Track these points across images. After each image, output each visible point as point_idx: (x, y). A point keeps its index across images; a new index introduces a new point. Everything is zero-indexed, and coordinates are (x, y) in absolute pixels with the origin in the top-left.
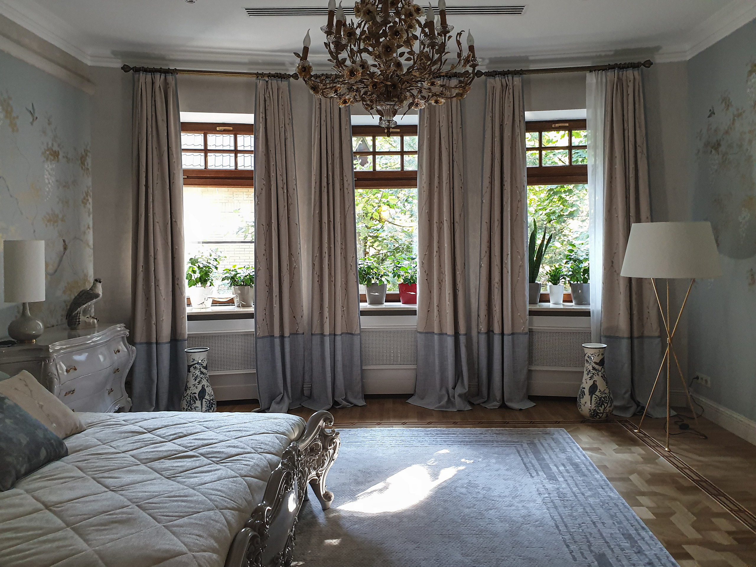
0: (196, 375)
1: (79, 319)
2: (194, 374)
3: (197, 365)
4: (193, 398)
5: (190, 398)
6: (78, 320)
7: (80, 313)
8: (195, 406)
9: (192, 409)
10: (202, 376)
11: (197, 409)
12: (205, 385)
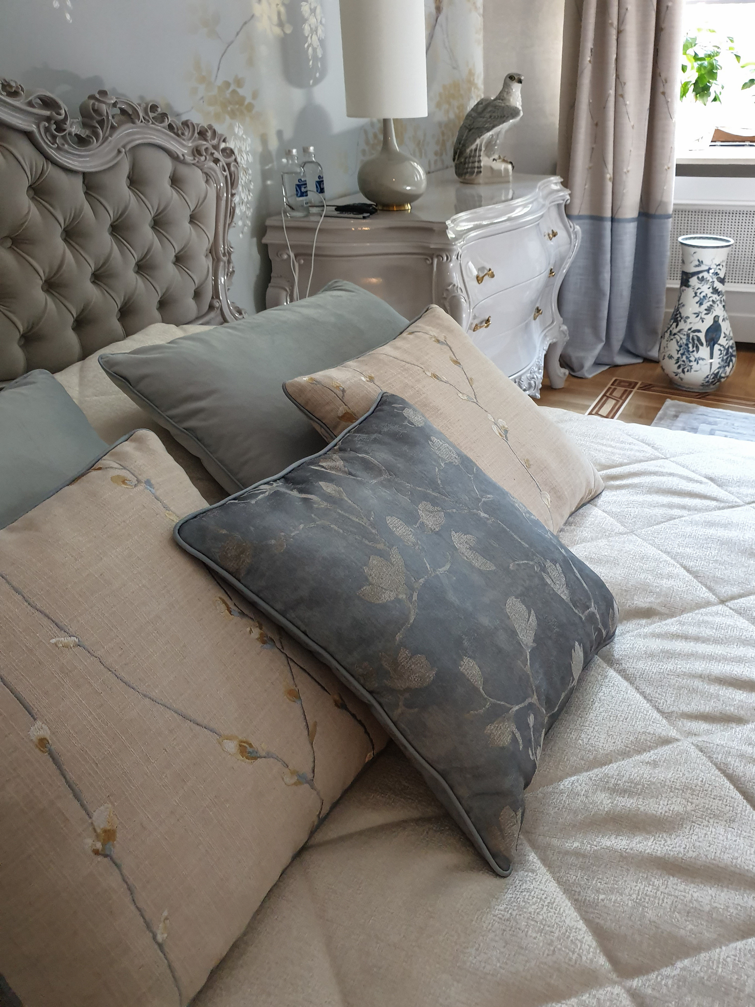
0: (703, 294)
1: (479, 161)
2: (699, 291)
3: (705, 274)
4: (693, 339)
5: (688, 339)
6: (476, 164)
7: (480, 150)
8: (697, 355)
9: (690, 361)
10: (715, 297)
11: (700, 362)
12: (719, 317)
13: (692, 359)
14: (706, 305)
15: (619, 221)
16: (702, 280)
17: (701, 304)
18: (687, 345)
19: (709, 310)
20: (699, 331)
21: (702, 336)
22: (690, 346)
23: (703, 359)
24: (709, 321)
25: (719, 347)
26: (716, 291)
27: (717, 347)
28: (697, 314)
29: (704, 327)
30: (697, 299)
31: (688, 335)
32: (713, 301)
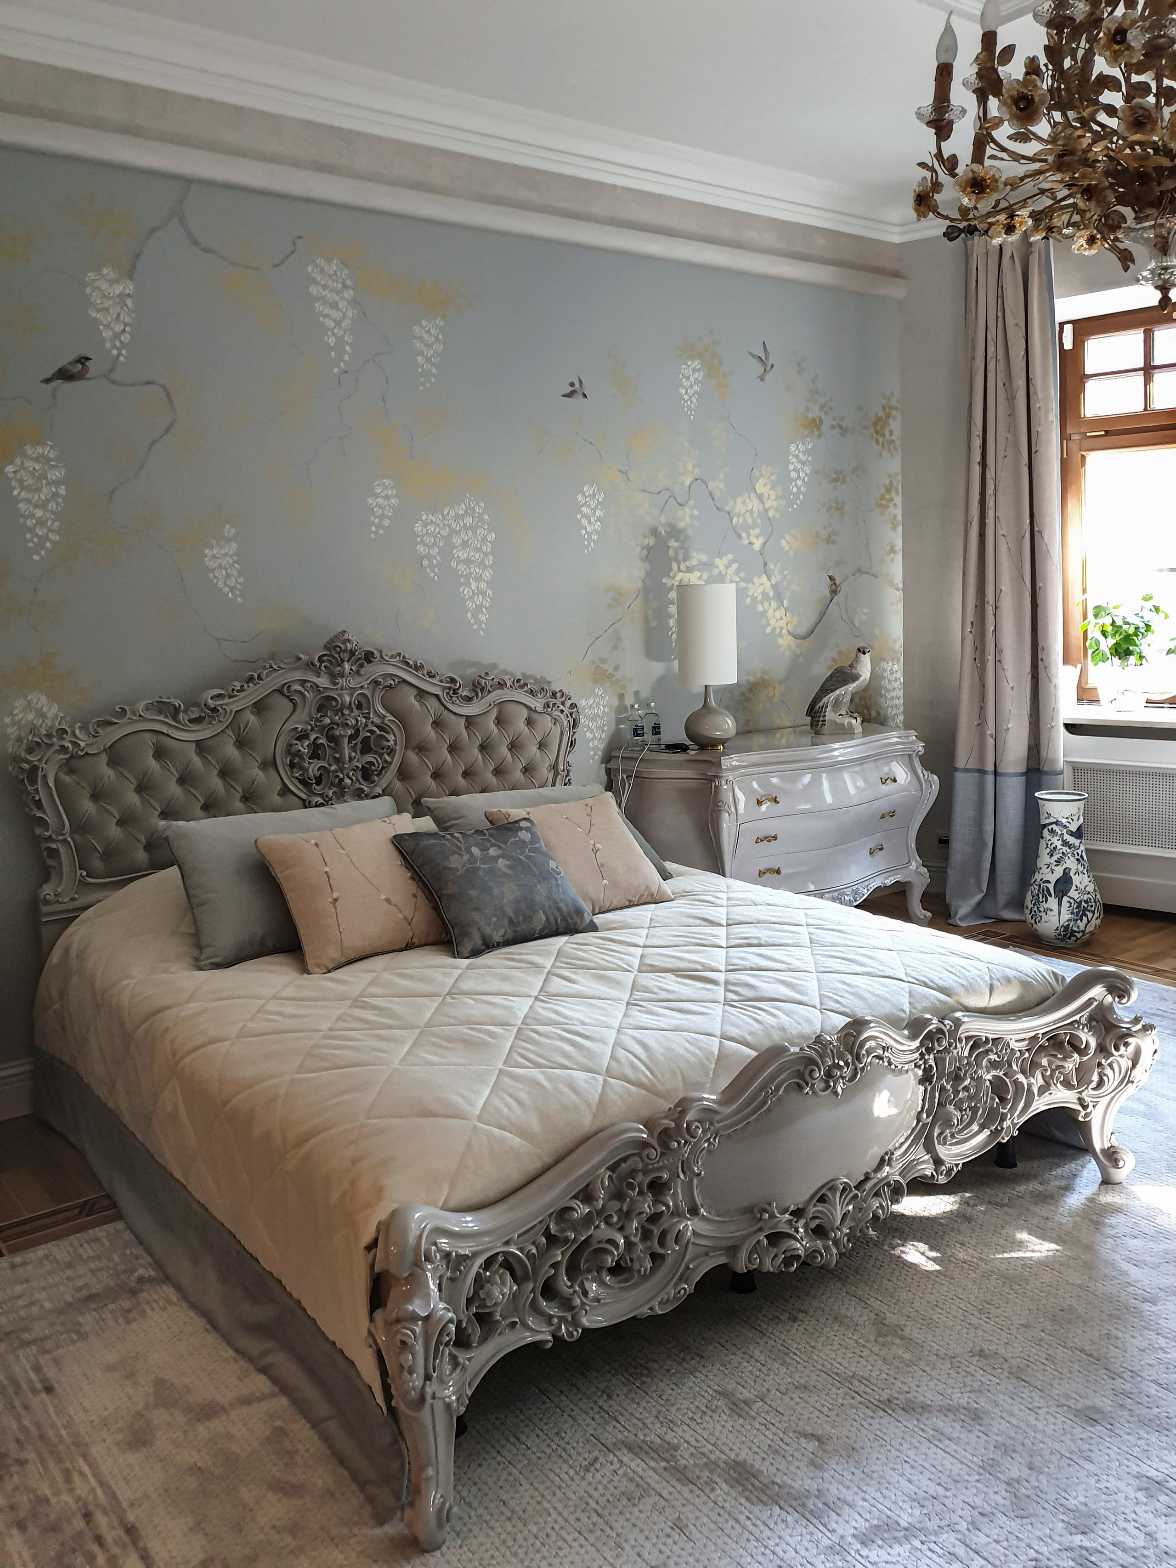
0: (1053, 846)
1: (825, 716)
2: (1050, 843)
3: (1054, 827)
4: (1043, 890)
5: (1039, 890)
7: (827, 707)
8: (1046, 906)
9: (1040, 911)
10: (1065, 849)
11: (1049, 912)
12: (1070, 869)
13: (1042, 909)
14: (1055, 858)
15: (1001, 774)
16: (1052, 831)
17: (1052, 856)
18: (1038, 895)
19: (1058, 862)
20: (1049, 882)
21: (1051, 887)
22: (1041, 896)
23: (1051, 910)
24: (1059, 872)
25: (1068, 899)
26: (1065, 843)
27: (1065, 899)
28: (1048, 866)
29: (1053, 878)
30: (1048, 850)
31: (1040, 885)
32: (1063, 853)
